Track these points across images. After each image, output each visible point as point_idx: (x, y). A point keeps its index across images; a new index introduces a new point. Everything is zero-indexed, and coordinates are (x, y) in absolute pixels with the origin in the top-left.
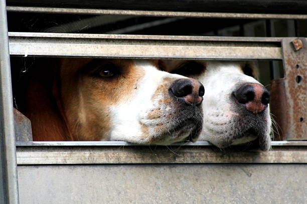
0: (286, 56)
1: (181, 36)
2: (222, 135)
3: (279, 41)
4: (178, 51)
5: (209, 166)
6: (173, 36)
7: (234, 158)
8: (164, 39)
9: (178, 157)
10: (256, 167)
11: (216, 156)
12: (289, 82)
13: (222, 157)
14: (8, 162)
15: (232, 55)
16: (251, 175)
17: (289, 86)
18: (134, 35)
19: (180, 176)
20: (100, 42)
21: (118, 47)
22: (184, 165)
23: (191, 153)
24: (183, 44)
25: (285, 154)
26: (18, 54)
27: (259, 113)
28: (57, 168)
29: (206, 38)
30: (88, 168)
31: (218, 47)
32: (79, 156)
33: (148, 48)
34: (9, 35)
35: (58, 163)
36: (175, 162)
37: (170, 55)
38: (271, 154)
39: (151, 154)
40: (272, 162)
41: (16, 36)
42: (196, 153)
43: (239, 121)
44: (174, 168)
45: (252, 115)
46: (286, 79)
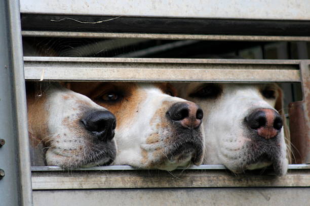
0: (305, 78)
1: (198, 59)
2: (236, 160)
3: (297, 63)
4: (195, 74)
5: (227, 190)
6: (190, 59)
7: (252, 182)
8: (181, 62)
9: (195, 181)
10: (274, 191)
11: (234, 180)
12: (308, 105)
13: (240, 180)
14: (23, 188)
15: (250, 77)
16: (270, 198)
17: (308, 109)
18: (150, 59)
19: (198, 200)
20: (117, 66)
21: (134, 70)
22: (201, 189)
23: (208, 177)
24: (200, 67)
25: (304, 177)
26: (33, 78)
27: (271, 138)
28: (73, 192)
29: (223, 61)
30: (104, 192)
31: (235, 70)
32: (94, 181)
33: (165, 72)
34: (25, 60)
35: (74, 188)
36: (192, 186)
37: (187, 78)
38: (290, 177)
39: (168, 179)
40: (291, 186)
41: (31, 60)
42: (214, 177)
43: (252, 146)
44: (191, 192)
45: (264, 140)
46: (304, 101)
